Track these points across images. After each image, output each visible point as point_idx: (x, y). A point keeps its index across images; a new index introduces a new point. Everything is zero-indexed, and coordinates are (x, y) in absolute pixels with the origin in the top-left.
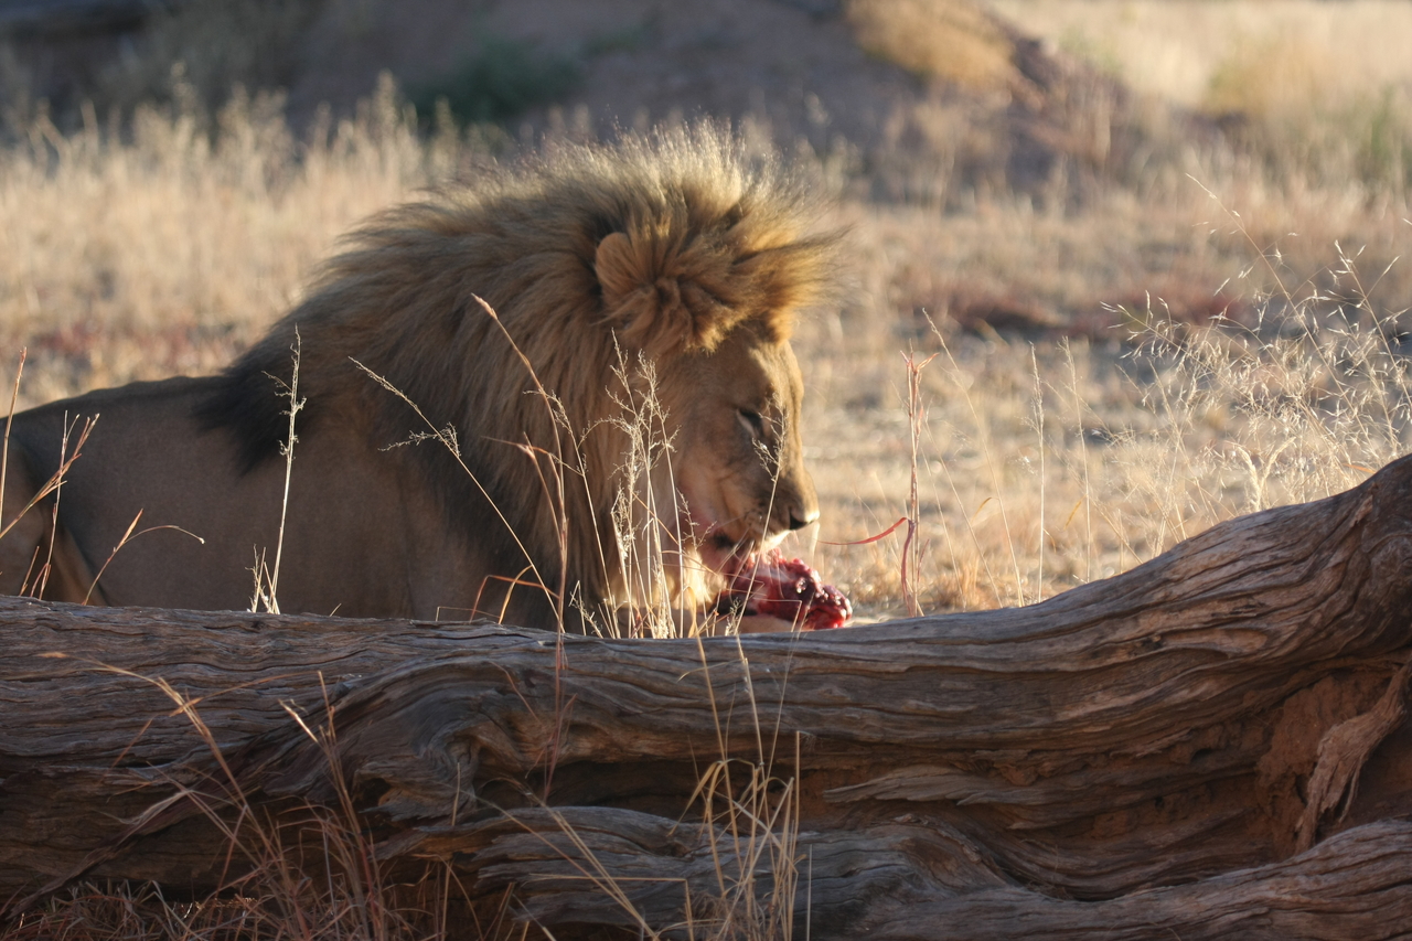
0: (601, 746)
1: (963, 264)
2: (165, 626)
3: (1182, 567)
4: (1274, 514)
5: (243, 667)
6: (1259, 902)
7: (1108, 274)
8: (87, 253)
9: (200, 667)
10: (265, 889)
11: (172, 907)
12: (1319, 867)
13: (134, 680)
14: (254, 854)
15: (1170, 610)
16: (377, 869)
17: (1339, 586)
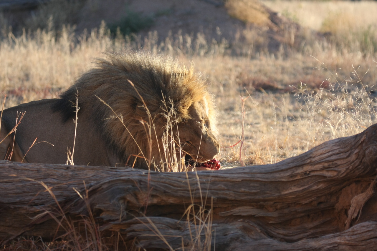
0: (160, 201)
1: (256, 72)
2: (43, 168)
3: (315, 153)
4: (339, 140)
5: (64, 179)
6: (335, 243)
7: (295, 75)
8: (22, 69)
9: (53, 179)
10: (70, 238)
11: (45, 243)
12: (351, 233)
13: (35, 183)
14: (67, 229)
15: (312, 165)
16: (100, 233)
17: (357, 159)
